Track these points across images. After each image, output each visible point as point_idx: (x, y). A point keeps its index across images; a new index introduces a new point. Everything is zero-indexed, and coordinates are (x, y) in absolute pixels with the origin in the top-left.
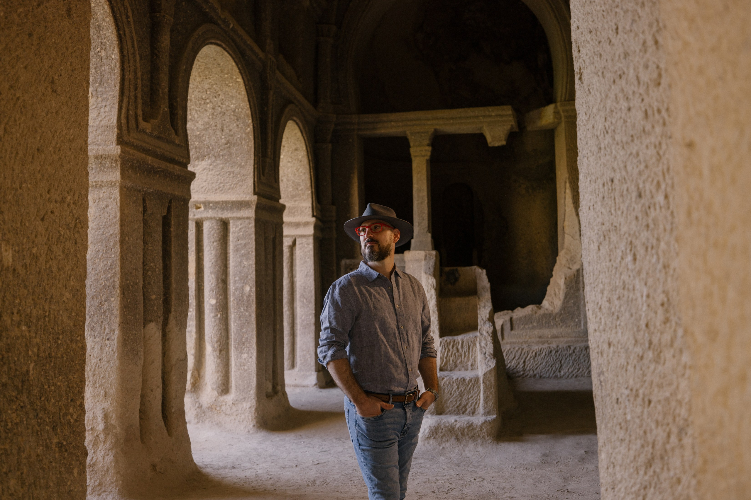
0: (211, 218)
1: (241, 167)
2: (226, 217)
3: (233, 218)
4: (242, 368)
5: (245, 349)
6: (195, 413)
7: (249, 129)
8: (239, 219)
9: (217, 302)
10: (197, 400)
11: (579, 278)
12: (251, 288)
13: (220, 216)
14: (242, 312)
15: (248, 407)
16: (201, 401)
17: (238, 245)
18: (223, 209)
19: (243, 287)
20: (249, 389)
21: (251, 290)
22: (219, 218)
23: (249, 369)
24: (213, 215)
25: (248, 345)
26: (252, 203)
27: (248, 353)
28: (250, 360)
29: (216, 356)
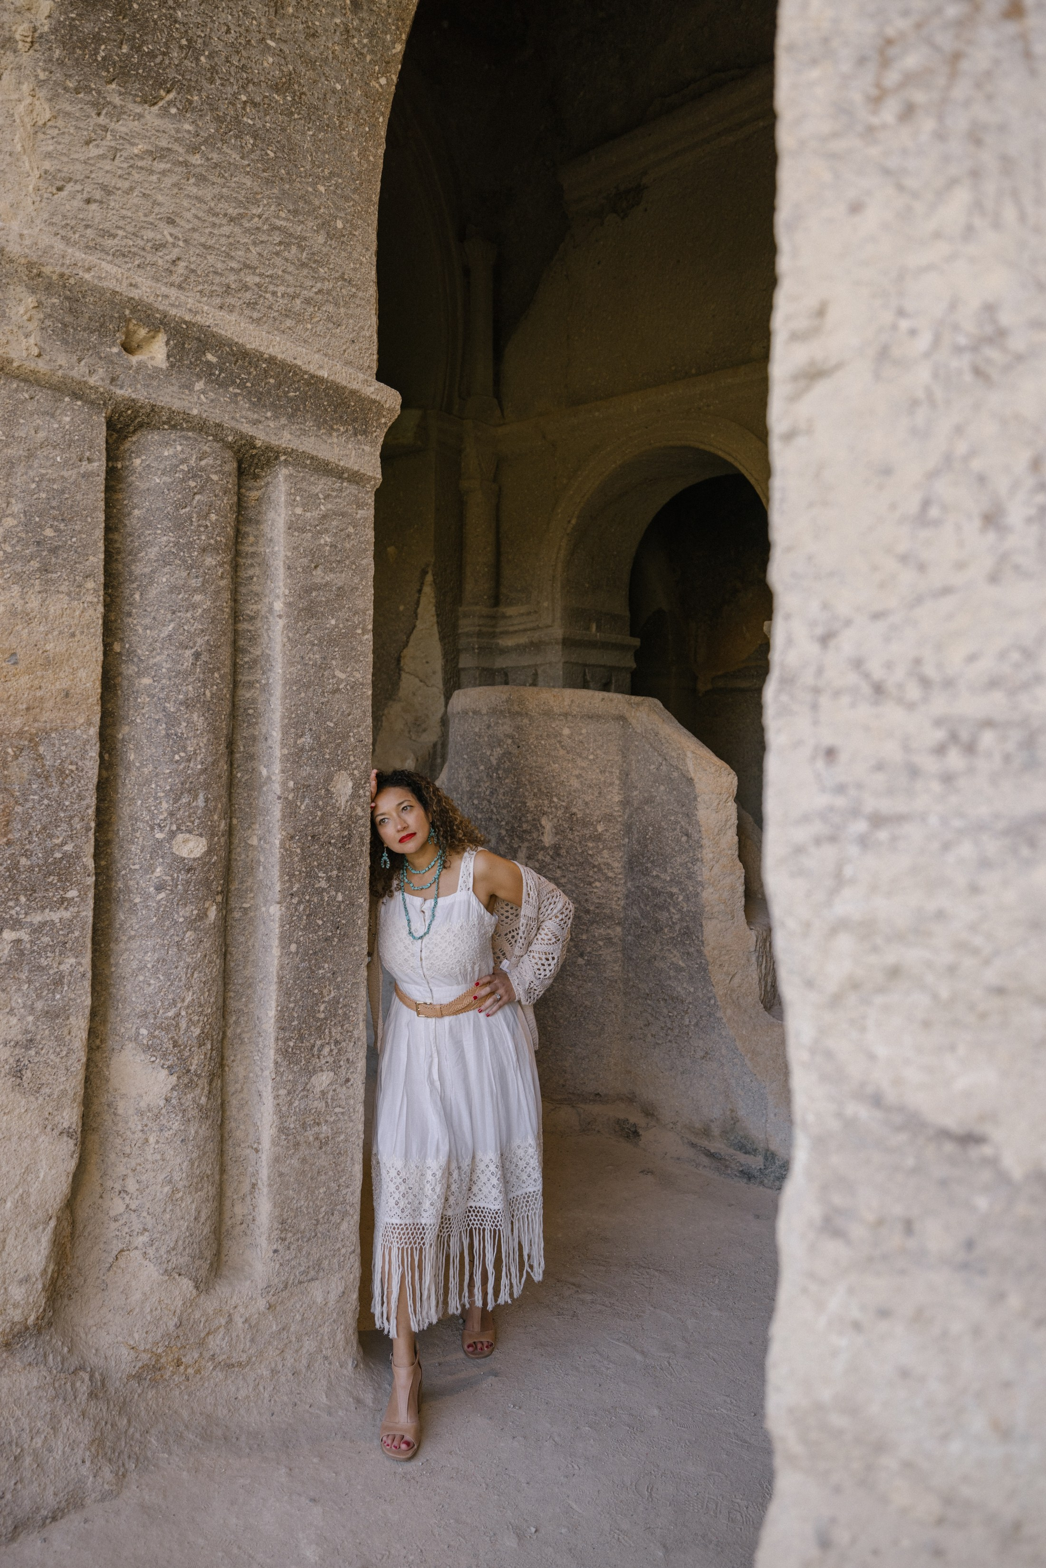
0: (201, 427)
1: (330, 236)
2: (274, 442)
3: (297, 458)
4: (310, 1134)
5: (326, 1050)
6: (83, 1435)
7: (383, 81)
8: (324, 468)
9: (209, 852)
10: (74, 1362)
11: (435, 759)
12: (357, 787)
13: (247, 429)
14: (320, 892)
15: (333, 1297)
16: (93, 1360)
17: (317, 587)
18: (259, 399)
19: (329, 779)
20: (336, 1218)
21: (355, 796)
22: (242, 436)
23: (337, 1133)
24: (215, 415)
25: (336, 1032)
26: (380, 415)
27: (335, 1068)
28: (343, 1092)
29: (193, 1112)
